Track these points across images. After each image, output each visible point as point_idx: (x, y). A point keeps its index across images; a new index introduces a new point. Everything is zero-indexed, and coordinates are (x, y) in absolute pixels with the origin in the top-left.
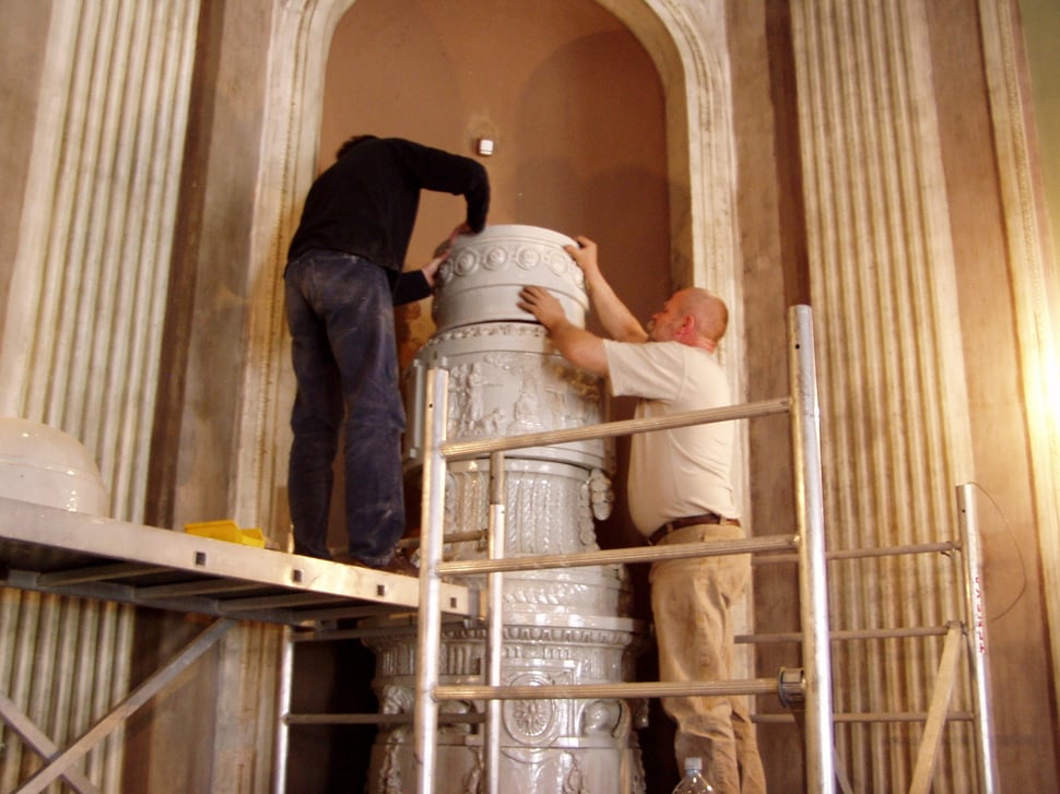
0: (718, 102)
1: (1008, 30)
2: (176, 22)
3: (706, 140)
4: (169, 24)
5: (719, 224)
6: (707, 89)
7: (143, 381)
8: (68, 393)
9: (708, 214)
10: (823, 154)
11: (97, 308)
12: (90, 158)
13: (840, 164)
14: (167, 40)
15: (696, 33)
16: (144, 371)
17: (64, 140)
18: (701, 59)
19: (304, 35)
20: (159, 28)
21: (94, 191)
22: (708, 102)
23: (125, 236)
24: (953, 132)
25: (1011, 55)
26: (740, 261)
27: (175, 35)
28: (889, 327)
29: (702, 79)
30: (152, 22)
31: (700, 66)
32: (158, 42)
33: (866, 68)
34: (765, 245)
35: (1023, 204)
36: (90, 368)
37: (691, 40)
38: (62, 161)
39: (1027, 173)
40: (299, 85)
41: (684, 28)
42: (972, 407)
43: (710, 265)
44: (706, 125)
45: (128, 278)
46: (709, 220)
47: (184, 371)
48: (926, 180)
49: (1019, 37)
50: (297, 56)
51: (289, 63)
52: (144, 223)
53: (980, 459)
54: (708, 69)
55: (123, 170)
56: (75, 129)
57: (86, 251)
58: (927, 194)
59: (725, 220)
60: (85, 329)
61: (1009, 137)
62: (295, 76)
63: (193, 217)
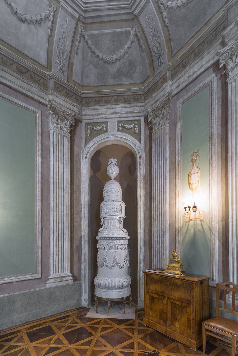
0: (142, 161)
1: (180, 143)
2: (67, 165)
3: (140, 168)
4: (66, 166)
5: (141, 180)
6: (141, 159)
7: (68, 212)
8: (59, 215)
9: (140, 179)
10: (155, 168)
11: (61, 204)
12: (58, 186)
13: (157, 169)
14: (66, 168)
15: (139, 150)
16: (68, 211)
17: (54, 185)
18: (140, 154)
19: (86, 162)
20: (65, 167)
21: (59, 190)
22: (141, 161)
23: (64, 195)
24: (171, 162)
25: (180, 147)
26: (144, 185)
27: (67, 167)
28: (161, 194)
29: (140, 158)
30: (64, 166)
31: (140, 156)
32: (65, 169)
33: (161, 153)
34: (147, 183)
35: (179, 174)
36: (61, 211)
37: (139, 152)
38: (54, 187)
39: (180, 168)
40: (85, 170)
41: (138, 150)
42: (170, 205)
43: (140, 187)
44: (140, 165)
45: (65, 200)
46: (140, 180)
47: (74, 210)
48: (167, 171)
49: (181, 144)
50: (85, 165)
51: (84, 167)
52: (66, 193)
53: (170, 213)
54: (141, 156)
55: (62, 187)
56: (55, 183)
57: (59, 198)
58: (167, 173)
59: (142, 180)
60: (60, 207)
61: (178, 162)
62: (85, 168)
63: (73, 191)
